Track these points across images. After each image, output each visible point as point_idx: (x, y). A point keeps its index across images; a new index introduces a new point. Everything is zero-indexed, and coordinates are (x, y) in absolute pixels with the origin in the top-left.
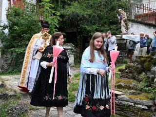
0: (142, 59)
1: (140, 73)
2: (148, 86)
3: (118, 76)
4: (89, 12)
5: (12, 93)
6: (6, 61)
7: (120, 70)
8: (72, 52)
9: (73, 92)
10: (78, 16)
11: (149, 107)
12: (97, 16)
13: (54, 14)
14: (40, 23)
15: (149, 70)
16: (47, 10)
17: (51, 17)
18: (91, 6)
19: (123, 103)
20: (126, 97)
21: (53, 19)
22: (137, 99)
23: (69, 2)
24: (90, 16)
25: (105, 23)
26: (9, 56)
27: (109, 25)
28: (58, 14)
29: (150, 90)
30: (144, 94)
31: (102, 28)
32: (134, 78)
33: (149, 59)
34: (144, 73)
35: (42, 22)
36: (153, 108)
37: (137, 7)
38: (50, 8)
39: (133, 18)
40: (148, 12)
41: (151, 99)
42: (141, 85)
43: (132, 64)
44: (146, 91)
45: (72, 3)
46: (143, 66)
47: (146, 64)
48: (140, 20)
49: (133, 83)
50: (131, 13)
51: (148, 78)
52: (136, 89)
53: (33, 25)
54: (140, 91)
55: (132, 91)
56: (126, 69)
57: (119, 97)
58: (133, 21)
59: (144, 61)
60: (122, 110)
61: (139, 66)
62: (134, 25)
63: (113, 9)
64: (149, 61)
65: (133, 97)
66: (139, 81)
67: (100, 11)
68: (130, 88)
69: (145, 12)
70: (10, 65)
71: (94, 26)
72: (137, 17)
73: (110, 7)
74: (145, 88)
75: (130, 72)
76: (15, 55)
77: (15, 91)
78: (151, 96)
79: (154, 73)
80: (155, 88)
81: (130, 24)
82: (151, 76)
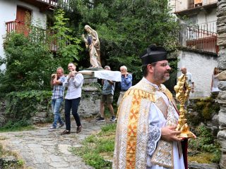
0: (199, 103)
1: (196, 124)
2: (209, 143)
4: (121, 38)
5: (11, 158)
6: (3, 110)
8: (99, 95)
9: (101, 154)
10: (106, 44)
12: (134, 43)
13: (72, 42)
14: (51, 56)
15: (210, 119)
16: (62, 36)
17: (67, 47)
18: (125, 29)
21: (70, 50)
22: (195, 161)
24: (123, 43)
26: (7, 103)
28: (78, 41)
29: (212, 148)
30: (204, 154)
33: (209, 103)
34: (202, 124)
35: (54, 53)
37: (190, 30)
38: (66, 34)
39: (184, 45)
40: (206, 36)
41: (214, 162)
42: (199, 141)
44: (206, 150)
45: (97, 26)
46: (200, 114)
47: (205, 111)
48: (194, 47)
50: (181, 39)
51: (209, 130)
52: (192, 148)
53: (42, 58)
54: (199, 149)
58: (184, 50)
59: (202, 107)
61: (196, 114)
62: (186, 55)
63: (155, 33)
64: (209, 106)
67: (138, 37)
69: (201, 36)
70: (8, 116)
71: (129, 58)
72: (189, 43)
73: (151, 31)
74: (205, 146)
76: (15, 101)
77: (15, 155)
78: (214, 156)
79: (217, 123)
80: (219, 146)
81: (180, 54)
82: (213, 127)
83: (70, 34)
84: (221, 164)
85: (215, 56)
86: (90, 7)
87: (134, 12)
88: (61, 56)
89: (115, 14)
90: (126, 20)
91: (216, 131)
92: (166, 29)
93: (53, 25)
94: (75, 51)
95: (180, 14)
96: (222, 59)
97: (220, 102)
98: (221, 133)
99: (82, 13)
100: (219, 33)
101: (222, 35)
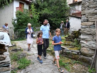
0: (75, 32)
1: (74, 39)
2: (77, 44)
3: (65, 40)
4: (52, 12)
6: (16, 35)
7: (65, 38)
10: (47, 14)
11: (78, 53)
12: (56, 14)
13: (37, 14)
15: (78, 37)
16: (33, 12)
17: (35, 15)
18: (53, 10)
19: (67, 51)
20: (68, 49)
22: (73, 50)
23: (43, 8)
24: (52, 14)
25: (59, 17)
26: (17, 33)
27: (61, 18)
28: (38, 14)
31: (58, 20)
32: (71, 41)
34: (76, 39)
35: (31, 17)
36: (80, 54)
37: (73, 10)
39: (71, 15)
40: (78, 12)
41: (79, 50)
42: (74, 44)
43: (71, 35)
44: (77, 46)
46: (75, 36)
47: (76, 35)
48: (74, 15)
49: (71, 43)
50: (70, 13)
51: (78, 41)
52: (72, 46)
53: (28, 19)
54: (74, 46)
55: (71, 46)
56: (68, 37)
57: (65, 49)
58: (71, 16)
59: (76, 34)
60: (67, 54)
61: (74, 36)
62: (72, 18)
63: (62, 11)
64: (78, 33)
65: (71, 49)
66: (74, 42)
67: (57, 12)
68: (70, 45)
69: (76, 12)
70: (18, 36)
71: (54, 19)
72: (73, 14)
75: (70, 38)
76: (20, 32)
77: (20, 48)
78: (79, 48)
79: (80, 38)
80: (80, 45)
81: (70, 18)
82: (79, 40)
83: (36, 11)
84: (81, 50)
85: (80, 18)
86: (42, 3)
87: (56, 4)
88: (33, 18)
89: (50, 5)
90: (53, 7)
91: (80, 41)
92: (66, 10)
93: (31, 8)
94: (38, 17)
95: (70, 5)
96: (82, 19)
97: (81, 32)
98: (81, 41)
99: (39, 5)
100: (82, 10)
101: (83, 11)
